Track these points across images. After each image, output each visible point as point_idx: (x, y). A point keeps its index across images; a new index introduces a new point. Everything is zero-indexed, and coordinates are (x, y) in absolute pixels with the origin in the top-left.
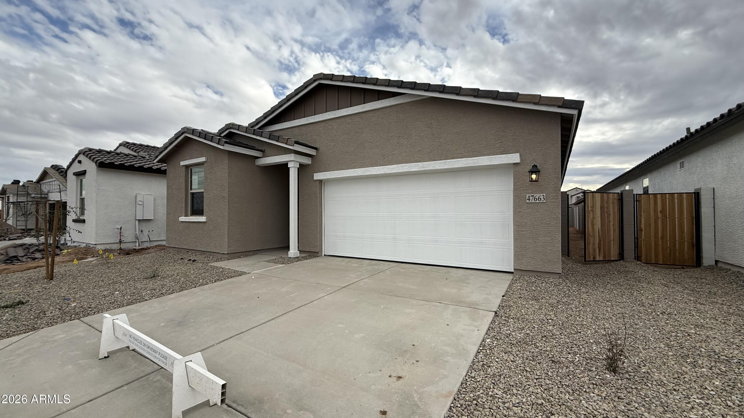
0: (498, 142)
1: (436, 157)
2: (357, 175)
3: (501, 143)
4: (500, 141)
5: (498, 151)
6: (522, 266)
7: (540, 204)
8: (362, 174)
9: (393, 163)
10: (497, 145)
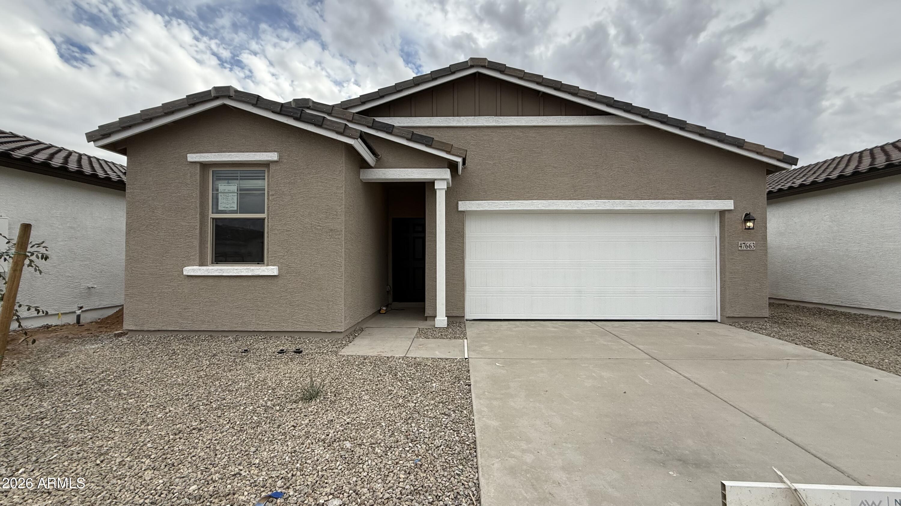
0: (711, 186)
1: (644, 196)
2: (536, 209)
3: (714, 188)
4: (713, 186)
5: (712, 196)
6: (735, 313)
7: (750, 252)
8: (543, 208)
9: (588, 197)
10: (711, 190)
